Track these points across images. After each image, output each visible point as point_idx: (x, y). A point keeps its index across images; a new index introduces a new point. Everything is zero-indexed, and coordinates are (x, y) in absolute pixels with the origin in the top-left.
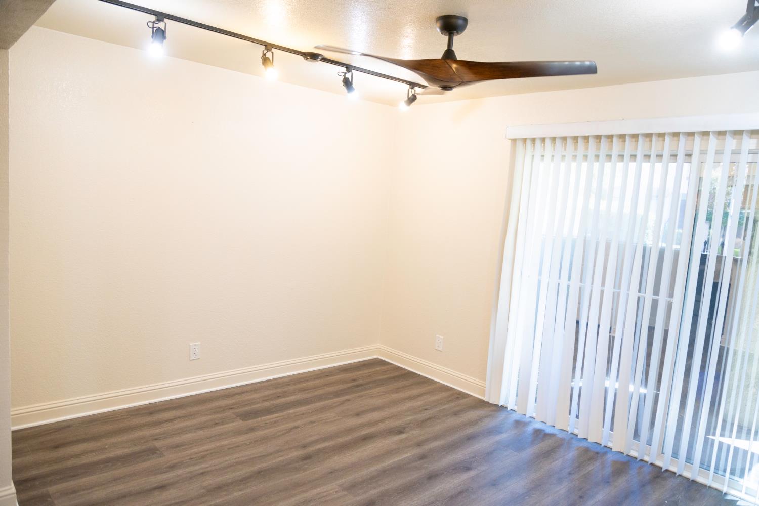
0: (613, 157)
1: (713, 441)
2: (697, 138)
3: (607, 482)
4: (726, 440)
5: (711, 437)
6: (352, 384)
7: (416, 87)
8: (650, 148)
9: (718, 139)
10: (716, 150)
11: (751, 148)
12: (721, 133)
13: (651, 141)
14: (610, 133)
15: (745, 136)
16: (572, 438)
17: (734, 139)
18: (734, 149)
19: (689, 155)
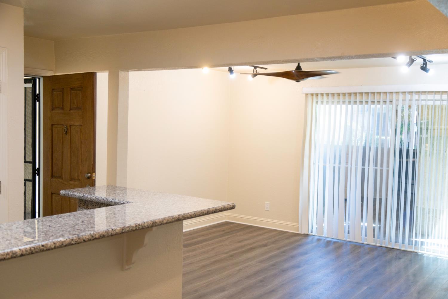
0: (357, 102)
1: (412, 240)
2: (394, 95)
3: (368, 253)
4: (417, 240)
5: (411, 239)
6: (223, 232)
7: (257, 68)
8: (374, 99)
9: (403, 95)
10: (403, 100)
11: (416, 99)
12: (404, 93)
13: (380, 95)
14: (356, 92)
15: (413, 94)
16: (347, 242)
17: (409, 95)
18: (410, 99)
19: (391, 102)
